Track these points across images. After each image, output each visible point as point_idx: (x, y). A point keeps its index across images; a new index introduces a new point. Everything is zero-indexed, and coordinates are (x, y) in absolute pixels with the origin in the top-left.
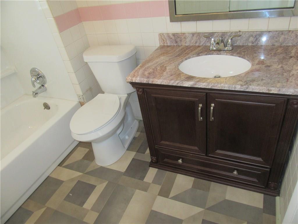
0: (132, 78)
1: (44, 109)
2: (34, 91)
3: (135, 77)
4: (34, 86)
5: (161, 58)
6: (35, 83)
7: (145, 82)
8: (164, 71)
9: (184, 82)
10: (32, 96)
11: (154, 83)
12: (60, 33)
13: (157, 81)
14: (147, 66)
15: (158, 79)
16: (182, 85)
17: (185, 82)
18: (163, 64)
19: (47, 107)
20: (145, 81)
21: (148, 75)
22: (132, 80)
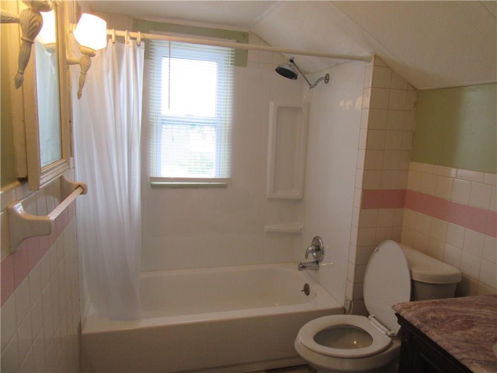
0: (402, 310)
1: (302, 291)
2: (303, 262)
3: (408, 310)
4: (307, 257)
5: (483, 310)
6: (310, 255)
7: (415, 325)
8: (462, 328)
9: (474, 364)
10: (297, 267)
11: (427, 334)
12: (361, 209)
13: (433, 335)
14: (445, 307)
15: (438, 333)
16: (467, 365)
17: (477, 364)
18: (474, 320)
19: (307, 290)
20: (416, 323)
21: (430, 318)
22: (400, 311)
